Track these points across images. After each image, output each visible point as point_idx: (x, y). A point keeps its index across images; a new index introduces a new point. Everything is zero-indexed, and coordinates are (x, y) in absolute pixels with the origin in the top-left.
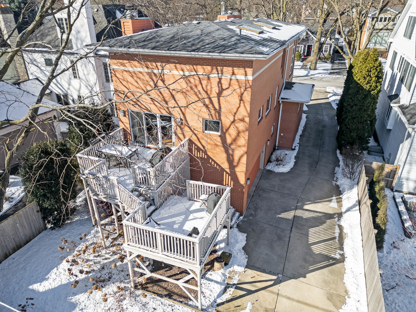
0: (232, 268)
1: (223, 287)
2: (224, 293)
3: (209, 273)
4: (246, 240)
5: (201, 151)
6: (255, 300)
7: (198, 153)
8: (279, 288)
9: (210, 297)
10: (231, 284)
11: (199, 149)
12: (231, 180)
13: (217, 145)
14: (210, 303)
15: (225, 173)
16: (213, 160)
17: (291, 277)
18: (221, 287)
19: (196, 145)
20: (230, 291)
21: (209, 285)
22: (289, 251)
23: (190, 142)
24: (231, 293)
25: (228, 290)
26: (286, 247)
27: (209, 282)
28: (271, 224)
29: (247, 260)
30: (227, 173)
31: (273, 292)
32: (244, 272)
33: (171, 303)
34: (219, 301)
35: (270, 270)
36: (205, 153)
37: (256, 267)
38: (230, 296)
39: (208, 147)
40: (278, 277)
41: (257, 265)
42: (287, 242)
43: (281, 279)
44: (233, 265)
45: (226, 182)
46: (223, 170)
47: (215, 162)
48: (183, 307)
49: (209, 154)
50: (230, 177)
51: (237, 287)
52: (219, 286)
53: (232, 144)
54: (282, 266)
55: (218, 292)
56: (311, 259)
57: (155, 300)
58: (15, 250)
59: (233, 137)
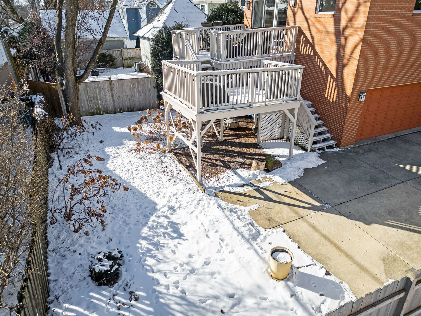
0: (271, 176)
1: (243, 182)
2: (239, 187)
3: (243, 169)
4: (319, 166)
5: (308, 45)
6: (266, 206)
7: (305, 48)
8: (312, 214)
9: (222, 183)
10: (254, 185)
11: (306, 42)
12: (335, 88)
13: (328, 32)
14: (216, 186)
15: (330, 77)
16: (319, 58)
17: (343, 214)
18: (240, 181)
19: (305, 36)
20: (247, 188)
21: (231, 176)
22: (374, 194)
23: (300, 32)
24: (246, 190)
25: (246, 187)
26: (375, 190)
27: (234, 175)
28: (377, 167)
29: (298, 177)
30: (332, 77)
31: (296, 213)
32: (281, 184)
33: (183, 170)
34: (226, 189)
35: (319, 197)
36: (313, 46)
37: (302, 187)
38: (243, 191)
39: (317, 37)
40: (323, 206)
41: (306, 187)
42: (380, 188)
43: (325, 208)
44: (276, 174)
45: (328, 92)
46: (328, 72)
47: (321, 61)
48: (188, 176)
49: (317, 48)
50: (334, 83)
51: (258, 190)
52: (240, 179)
53: (346, 27)
54: (342, 200)
55: (233, 183)
56: (406, 216)
57: (174, 163)
58: (128, 111)
59: (350, 14)
